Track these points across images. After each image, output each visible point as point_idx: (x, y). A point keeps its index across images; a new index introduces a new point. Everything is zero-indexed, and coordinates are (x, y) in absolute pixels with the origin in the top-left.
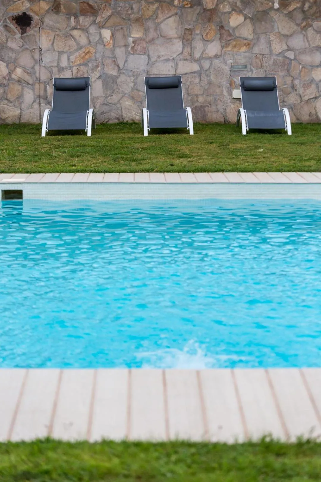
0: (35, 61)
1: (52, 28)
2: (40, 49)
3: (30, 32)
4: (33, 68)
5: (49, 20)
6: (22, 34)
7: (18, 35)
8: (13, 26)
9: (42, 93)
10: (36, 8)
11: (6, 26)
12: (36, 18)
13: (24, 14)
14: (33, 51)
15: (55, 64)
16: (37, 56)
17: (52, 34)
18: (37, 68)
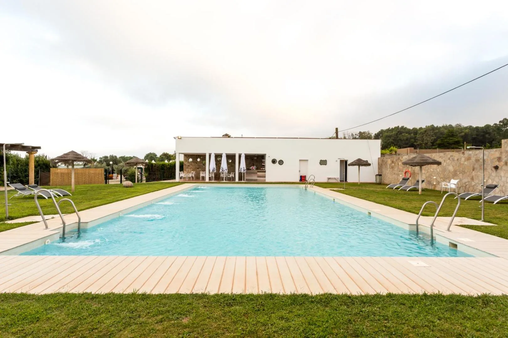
0: (500, 180)
1: (504, 170)
2: (501, 176)
3: (498, 171)
4: (499, 182)
5: (504, 168)
6: (496, 171)
7: (495, 172)
8: (494, 169)
9: (501, 189)
10: (500, 164)
11: (491, 169)
12: (500, 167)
13: (497, 166)
14: (499, 176)
15: (505, 181)
16: (500, 178)
17: (505, 172)
18: (500, 182)
